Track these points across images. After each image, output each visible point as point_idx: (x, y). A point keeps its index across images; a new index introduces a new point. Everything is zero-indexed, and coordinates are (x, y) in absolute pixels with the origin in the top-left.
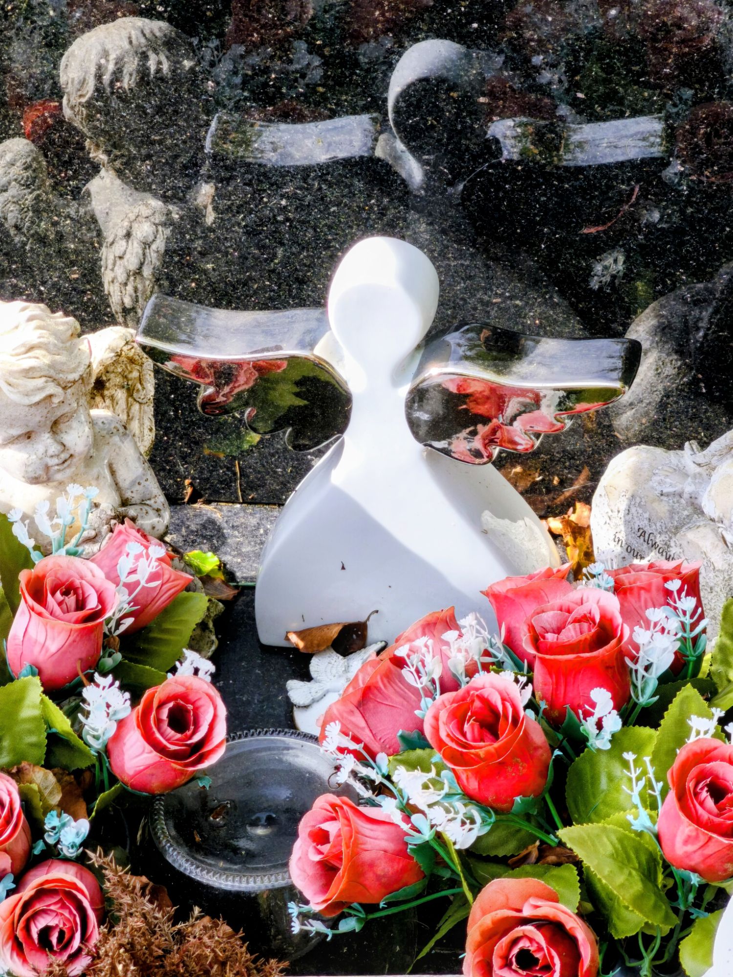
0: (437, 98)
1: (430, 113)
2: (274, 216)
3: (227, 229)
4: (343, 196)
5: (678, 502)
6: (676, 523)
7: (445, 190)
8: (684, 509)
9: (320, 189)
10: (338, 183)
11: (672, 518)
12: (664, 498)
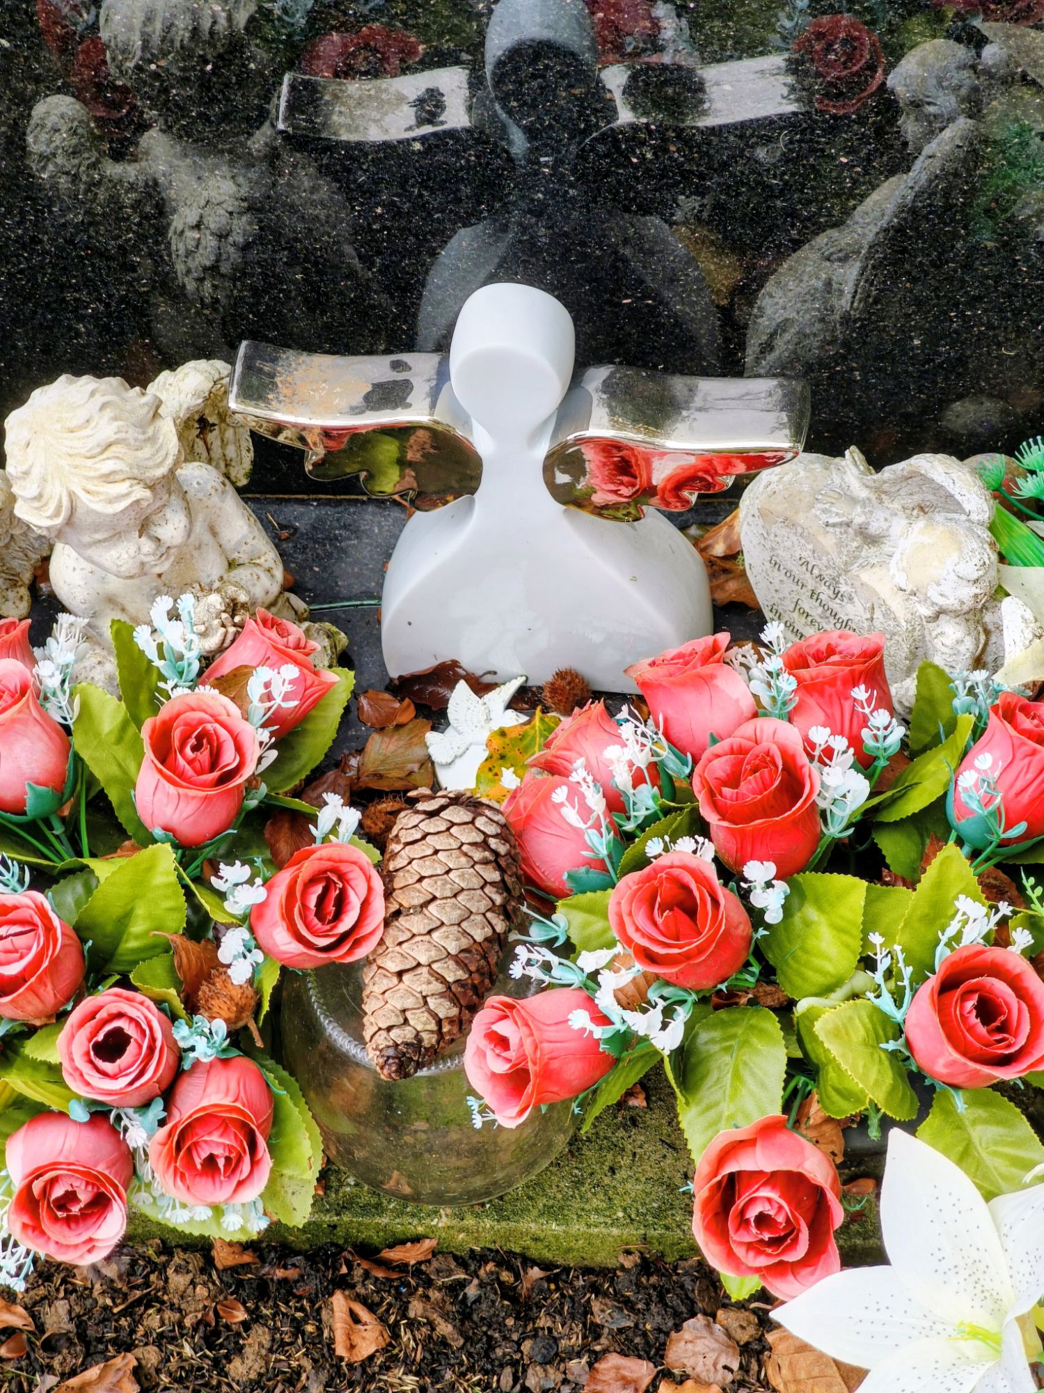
0: (555, 97)
1: (547, 113)
2: (369, 224)
3: (316, 240)
4: (448, 202)
5: (846, 532)
6: (845, 558)
7: (567, 192)
8: (853, 540)
9: (421, 196)
10: (442, 189)
11: (840, 553)
12: (830, 529)
